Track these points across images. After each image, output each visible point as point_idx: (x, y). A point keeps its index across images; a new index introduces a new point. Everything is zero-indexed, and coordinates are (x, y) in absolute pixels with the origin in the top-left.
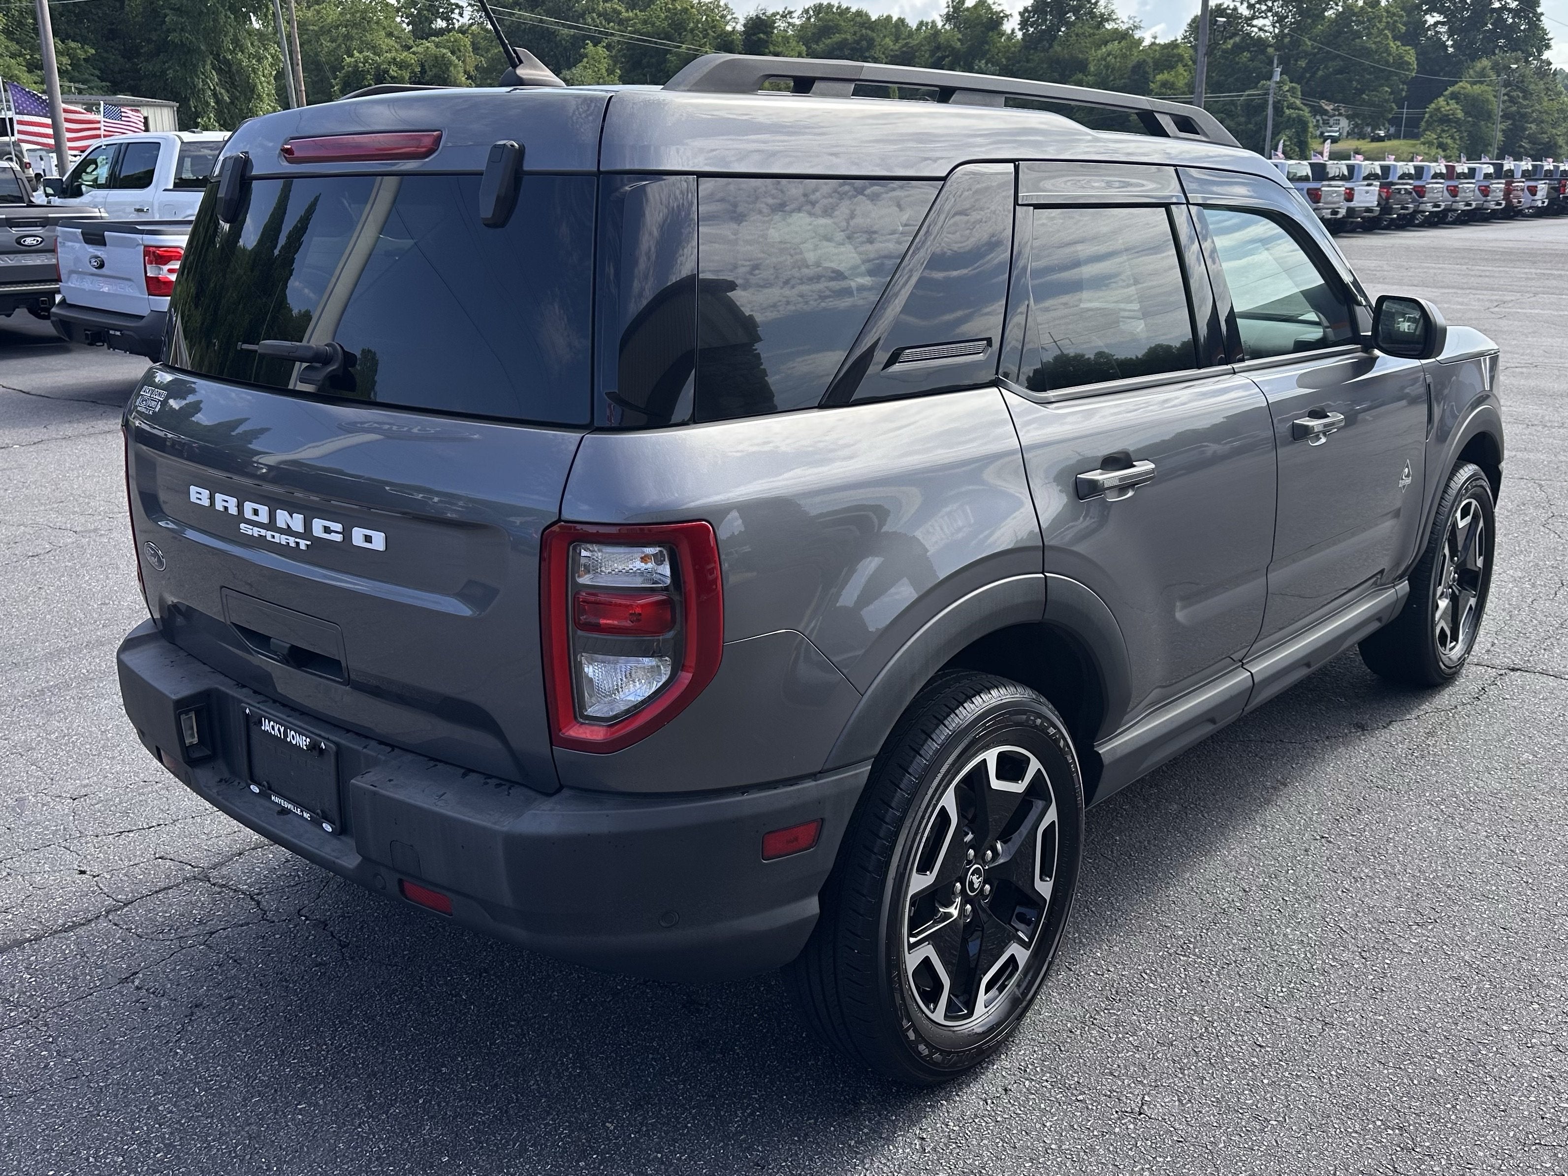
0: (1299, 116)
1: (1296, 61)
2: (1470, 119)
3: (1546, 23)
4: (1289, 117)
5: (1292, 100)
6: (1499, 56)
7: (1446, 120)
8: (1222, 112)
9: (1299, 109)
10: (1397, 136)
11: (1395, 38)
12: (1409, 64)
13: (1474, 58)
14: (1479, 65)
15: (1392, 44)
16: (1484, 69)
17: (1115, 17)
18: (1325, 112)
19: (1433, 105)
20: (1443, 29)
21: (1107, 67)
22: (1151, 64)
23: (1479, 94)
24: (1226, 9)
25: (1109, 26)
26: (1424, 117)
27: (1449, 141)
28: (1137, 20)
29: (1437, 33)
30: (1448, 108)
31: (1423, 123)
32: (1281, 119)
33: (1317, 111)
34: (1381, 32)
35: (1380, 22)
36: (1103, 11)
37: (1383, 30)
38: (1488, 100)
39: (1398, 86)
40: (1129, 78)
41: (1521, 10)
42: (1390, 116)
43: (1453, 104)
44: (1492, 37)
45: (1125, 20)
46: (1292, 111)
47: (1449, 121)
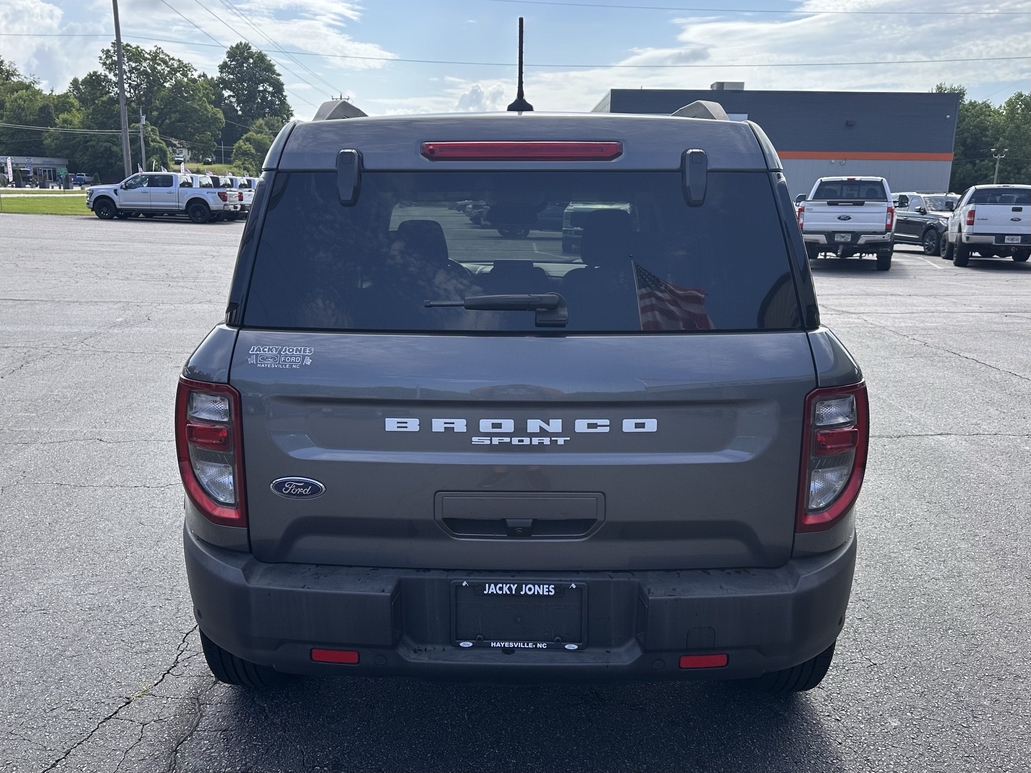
0: (160, 147)
1: (151, 112)
2: (259, 154)
3: (289, 101)
4: (154, 147)
5: (154, 137)
6: (268, 117)
7: (245, 153)
8: (108, 142)
9: (159, 143)
10: (220, 162)
11: (210, 103)
12: (220, 119)
13: (254, 117)
14: (258, 122)
15: (208, 106)
16: (261, 125)
17: (17, 73)
18: (175, 145)
19: (237, 145)
20: (233, 100)
21: (19, 107)
22: (53, 108)
23: (261, 140)
24: (99, 75)
25: (15, 79)
26: (232, 152)
27: (250, 166)
28: (36, 77)
29: (231, 102)
30: (246, 147)
31: (233, 155)
32: (149, 149)
33: (169, 144)
34: (200, 99)
35: (200, 92)
36: (8, 68)
37: (202, 97)
38: (266, 143)
39: (216, 131)
40: (38, 115)
41: (275, 93)
42: (214, 150)
43: (248, 145)
44: (261, 106)
45: (28, 76)
46: (155, 144)
47: (247, 154)
